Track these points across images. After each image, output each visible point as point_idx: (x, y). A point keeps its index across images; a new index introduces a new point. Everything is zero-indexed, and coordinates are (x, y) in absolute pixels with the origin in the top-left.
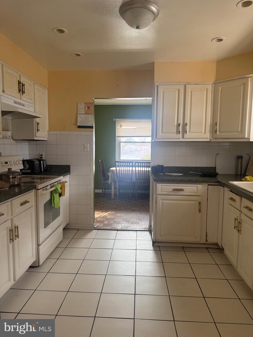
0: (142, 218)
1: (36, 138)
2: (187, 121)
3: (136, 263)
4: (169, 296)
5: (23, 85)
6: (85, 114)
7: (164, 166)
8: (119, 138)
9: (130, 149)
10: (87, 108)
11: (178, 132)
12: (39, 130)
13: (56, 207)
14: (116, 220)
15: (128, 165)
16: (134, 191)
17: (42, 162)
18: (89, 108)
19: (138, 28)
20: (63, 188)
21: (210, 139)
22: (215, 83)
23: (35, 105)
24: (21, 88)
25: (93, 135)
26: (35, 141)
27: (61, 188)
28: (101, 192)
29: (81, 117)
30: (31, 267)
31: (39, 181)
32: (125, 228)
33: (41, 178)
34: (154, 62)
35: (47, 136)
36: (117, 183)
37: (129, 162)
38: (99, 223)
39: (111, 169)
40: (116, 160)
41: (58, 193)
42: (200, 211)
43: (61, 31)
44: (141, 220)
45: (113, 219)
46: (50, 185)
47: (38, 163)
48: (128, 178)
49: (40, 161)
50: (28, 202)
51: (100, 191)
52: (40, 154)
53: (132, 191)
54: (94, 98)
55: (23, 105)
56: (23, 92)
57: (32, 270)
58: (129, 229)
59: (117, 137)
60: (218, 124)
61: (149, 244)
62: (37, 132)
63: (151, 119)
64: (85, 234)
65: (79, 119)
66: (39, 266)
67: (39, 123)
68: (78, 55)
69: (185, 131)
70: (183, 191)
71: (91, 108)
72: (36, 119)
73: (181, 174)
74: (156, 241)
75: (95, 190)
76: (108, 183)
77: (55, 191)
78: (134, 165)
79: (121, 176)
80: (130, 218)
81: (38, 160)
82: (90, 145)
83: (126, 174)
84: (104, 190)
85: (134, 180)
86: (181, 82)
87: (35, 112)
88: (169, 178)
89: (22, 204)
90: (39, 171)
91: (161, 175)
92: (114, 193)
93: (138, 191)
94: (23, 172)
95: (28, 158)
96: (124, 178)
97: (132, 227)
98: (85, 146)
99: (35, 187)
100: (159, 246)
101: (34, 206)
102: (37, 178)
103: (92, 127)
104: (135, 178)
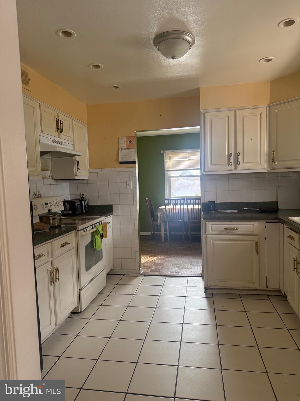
0: (195, 263)
1: (76, 178)
2: (240, 150)
3: (184, 310)
4: (218, 344)
5: (61, 123)
6: (126, 149)
7: (216, 202)
8: (169, 172)
9: (181, 184)
10: (128, 142)
11: (230, 163)
12: (79, 168)
13: (98, 249)
14: (165, 265)
15: (179, 202)
16: (187, 233)
17: (83, 202)
18: (130, 142)
19: (173, 58)
20: (104, 229)
21: (268, 170)
22: (270, 107)
23: (74, 143)
24: (59, 126)
25: (136, 171)
26: (76, 181)
27: (102, 230)
28: (150, 234)
29: (123, 153)
30: (73, 313)
31: (80, 222)
32: (175, 274)
33: (82, 219)
34: (199, 88)
35: (88, 175)
36: (167, 224)
37: (180, 200)
38: (145, 268)
39: (160, 208)
40: (166, 198)
41: (99, 235)
42: (257, 252)
43: (97, 67)
44: (193, 265)
45: (162, 264)
46: (91, 226)
47: (79, 203)
48: (179, 218)
49: (81, 201)
50: (69, 243)
51: (148, 233)
52: (82, 194)
53: (185, 233)
54: (136, 131)
55: (62, 144)
56: (62, 130)
57: (74, 316)
58: (179, 274)
59: (166, 171)
60: (275, 153)
61: (201, 291)
62: (78, 170)
63: (199, 149)
64: (131, 280)
65: (121, 155)
66: (81, 312)
67: (79, 161)
68: (117, 87)
69: (237, 162)
70: (236, 229)
71: (133, 142)
72: (76, 157)
73: (237, 211)
74: (208, 287)
75: (140, 232)
76: (157, 224)
77: (97, 232)
78: (185, 202)
79: (171, 216)
80: (182, 263)
81: (79, 200)
82: (133, 182)
83: (177, 213)
84: (153, 233)
85: (186, 219)
86: (230, 108)
87: (74, 150)
88: (220, 215)
89: (62, 246)
90: (81, 212)
91: (213, 212)
92: (164, 236)
93: (192, 233)
94: (63, 214)
95: (69, 199)
96: (175, 218)
97: (183, 273)
98: (128, 184)
99: (75, 229)
100: (212, 293)
101: (75, 247)
102: (79, 220)
103: (134, 163)
104: (187, 218)
